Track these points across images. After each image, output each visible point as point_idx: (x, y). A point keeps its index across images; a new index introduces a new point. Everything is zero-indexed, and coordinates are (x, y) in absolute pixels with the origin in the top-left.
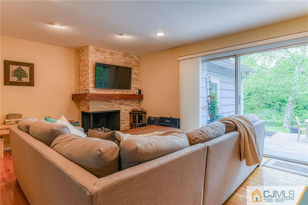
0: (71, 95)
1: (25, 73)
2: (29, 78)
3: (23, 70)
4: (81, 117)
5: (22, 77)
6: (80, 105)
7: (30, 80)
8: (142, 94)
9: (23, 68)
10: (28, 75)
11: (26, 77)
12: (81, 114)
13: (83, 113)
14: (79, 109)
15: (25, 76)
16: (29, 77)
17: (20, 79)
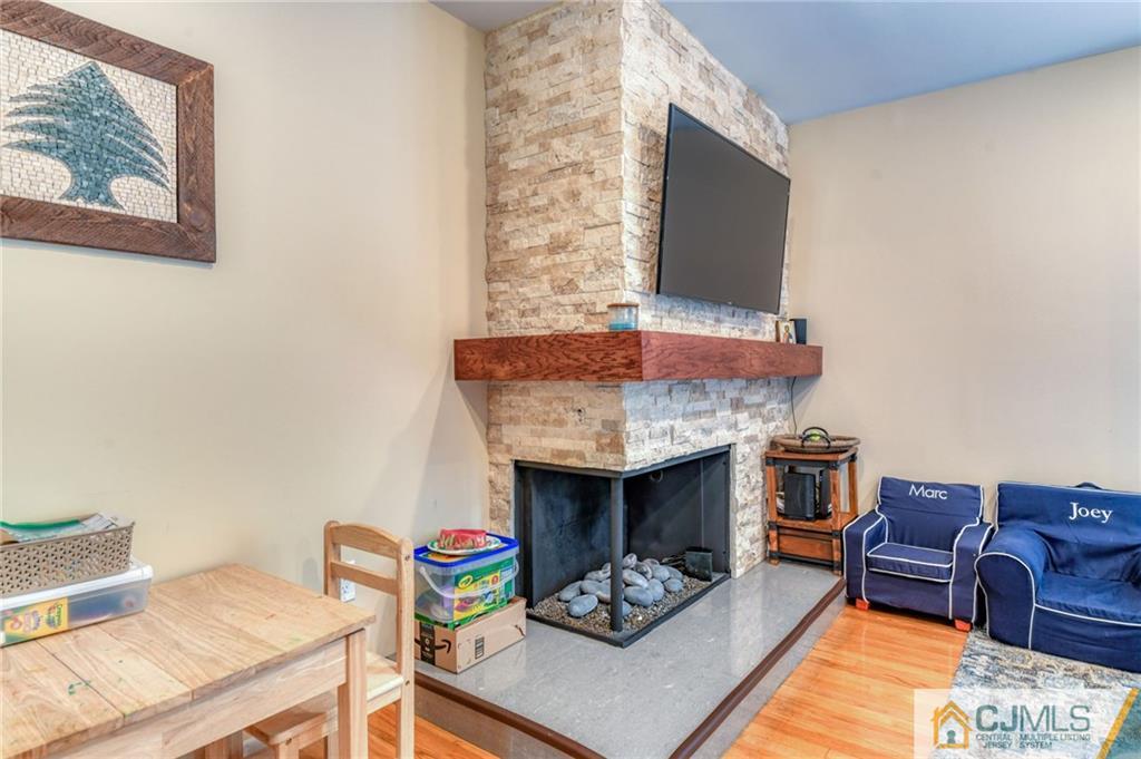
0: (452, 343)
1: (135, 130)
2: (172, 185)
3: (121, 108)
4: (512, 497)
5: (116, 172)
6: (505, 414)
7: (185, 206)
8: (810, 342)
9: (121, 86)
10: (168, 153)
11: (150, 178)
12: (508, 480)
13: (521, 469)
14: (491, 443)
15: (140, 160)
16: (170, 173)
17: (98, 189)
